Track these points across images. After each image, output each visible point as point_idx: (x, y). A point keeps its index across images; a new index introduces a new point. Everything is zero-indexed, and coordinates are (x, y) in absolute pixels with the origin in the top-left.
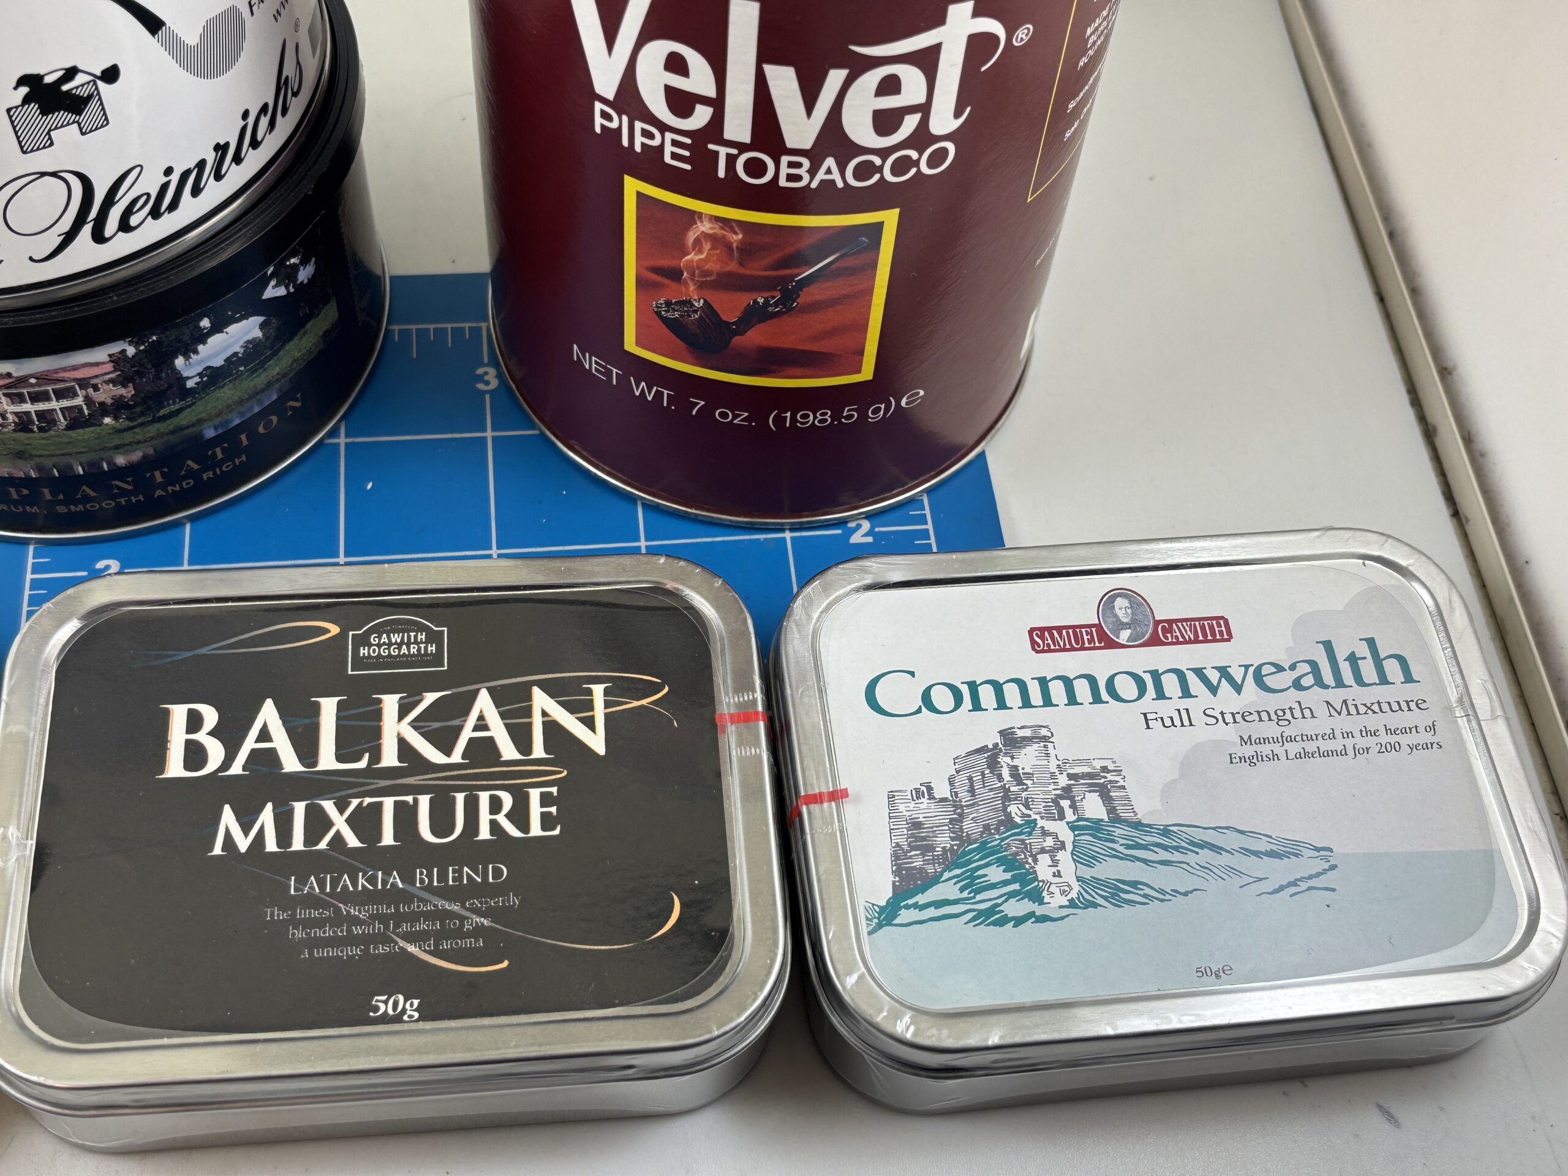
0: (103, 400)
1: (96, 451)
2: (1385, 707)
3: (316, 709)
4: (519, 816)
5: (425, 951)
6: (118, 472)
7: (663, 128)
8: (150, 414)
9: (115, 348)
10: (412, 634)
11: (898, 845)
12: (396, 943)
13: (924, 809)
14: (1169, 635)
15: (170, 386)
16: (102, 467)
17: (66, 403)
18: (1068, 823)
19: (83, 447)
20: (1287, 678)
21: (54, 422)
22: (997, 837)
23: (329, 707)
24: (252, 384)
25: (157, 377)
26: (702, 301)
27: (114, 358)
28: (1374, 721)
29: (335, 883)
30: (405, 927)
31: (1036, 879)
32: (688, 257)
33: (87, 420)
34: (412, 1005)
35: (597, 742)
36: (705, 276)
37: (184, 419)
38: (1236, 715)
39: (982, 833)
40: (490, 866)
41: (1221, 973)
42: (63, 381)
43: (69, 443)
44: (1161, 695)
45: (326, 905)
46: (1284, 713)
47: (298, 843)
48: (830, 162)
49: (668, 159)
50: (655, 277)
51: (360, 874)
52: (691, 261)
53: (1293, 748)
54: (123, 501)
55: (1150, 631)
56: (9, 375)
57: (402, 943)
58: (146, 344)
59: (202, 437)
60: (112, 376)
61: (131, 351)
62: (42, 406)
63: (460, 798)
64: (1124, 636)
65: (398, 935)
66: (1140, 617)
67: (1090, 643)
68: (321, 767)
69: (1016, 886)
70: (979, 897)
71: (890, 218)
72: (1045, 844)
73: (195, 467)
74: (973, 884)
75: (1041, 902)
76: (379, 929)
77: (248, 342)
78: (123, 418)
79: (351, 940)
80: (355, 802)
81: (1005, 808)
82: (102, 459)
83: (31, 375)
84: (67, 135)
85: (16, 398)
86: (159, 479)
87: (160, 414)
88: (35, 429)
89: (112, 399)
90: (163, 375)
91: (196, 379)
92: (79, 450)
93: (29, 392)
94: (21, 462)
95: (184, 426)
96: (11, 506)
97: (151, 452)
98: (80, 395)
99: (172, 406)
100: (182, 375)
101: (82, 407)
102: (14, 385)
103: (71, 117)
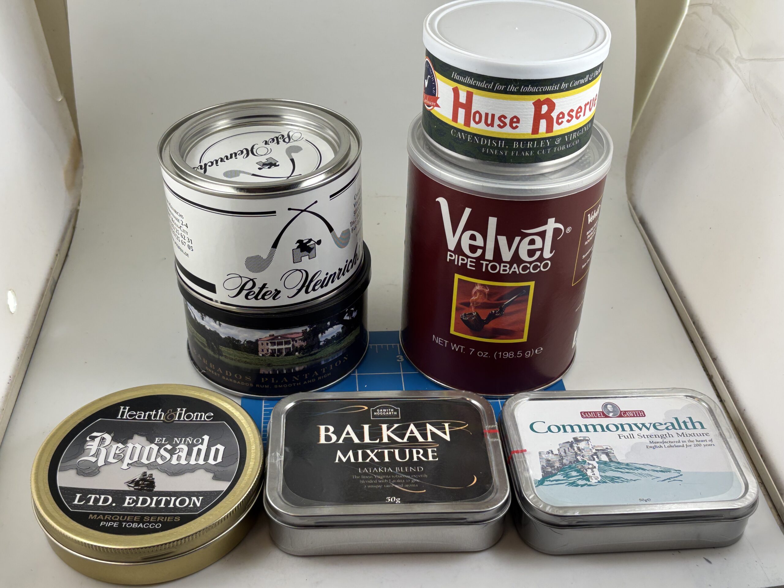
0: (297, 346)
1: (291, 364)
2: (696, 435)
3: (363, 428)
4: (426, 455)
5: (400, 487)
6: (296, 373)
7: (468, 257)
8: (308, 353)
9: (304, 328)
10: (389, 410)
11: (543, 465)
12: (392, 485)
13: (550, 457)
14: (625, 415)
15: (316, 344)
16: (291, 371)
17: (287, 346)
18: (596, 462)
19: (288, 363)
20: (664, 427)
21: (282, 353)
22: (574, 464)
23: (366, 427)
24: (337, 347)
25: (313, 340)
26: (476, 313)
27: (303, 331)
28: (692, 438)
29: (372, 470)
30: (394, 481)
31: (587, 475)
32: (472, 298)
33: (291, 353)
34: (398, 499)
35: (447, 438)
36: (477, 304)
37: (318, 356)
38: (648, 436)
39: (569, 463)
40: (418, 467)
41: (647, 500)
42: (288, 338)
43: (284, 361)
44: (623, 430)
45: (370, 475)
46: (663, 436)
47: (360, 460)
48: (515, 265)
49: (468, 267)
50: (462, 306)
51: (379, 468)
52: (473, 299)
53: (667, 445)
54: (294, 384)
55: (619, 414)
56: (273, 335)
57: (393, 485)
58: (312, 328)
59: (321, 363)
60: (302, 337)
61: (308, 329)
62: (280, 347)
63: (407, 450)
64: (611, 415)
65: (392, 483)
66: (616, 410)
67: (600, 416)
68: (365, 442)
69: (581, 477)
70: (569, 479)
71: (532, 284)
72: (589, 467)
73: (317, 374)
74: (567, 476)
75: (589, 481)
76: (386, 481)
77: (338, 333)
78: (301, 353)
79: (378, 484)
80: (376, 451)
81: (576, 457)
82: (292, 368)
83: (280, 335)
84: (305, 259)
85: (273, 344)
86: (306, 377)
87: (311, 353)
88: (276, 356)
89: (300, 346)
90: (315, 339)
91: (323, 342)
92: (286, 364)
93: (277, 342)
94: (268, 368)
95: (317, 359)
96: (261, 385)
97: (306, 367)
98: (291, 344)
99: (315, 351)
100: (319, 340)
101: (291, 348)
102: (274, 339)
103: (307, 253)
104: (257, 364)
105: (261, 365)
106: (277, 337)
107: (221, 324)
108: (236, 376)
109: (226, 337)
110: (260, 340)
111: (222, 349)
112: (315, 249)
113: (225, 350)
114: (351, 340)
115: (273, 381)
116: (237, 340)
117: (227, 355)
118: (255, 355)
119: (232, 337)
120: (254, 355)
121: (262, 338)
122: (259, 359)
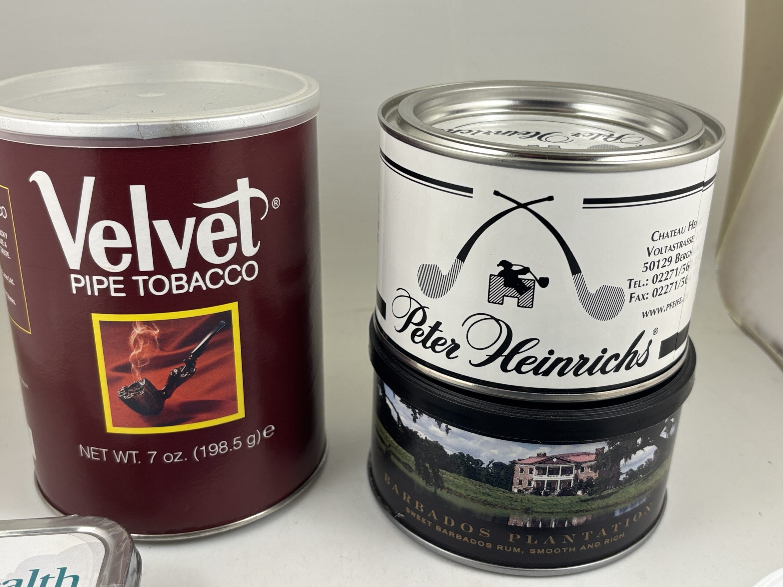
0: (582, 478)
1: (566, 512)
6: (571, 529)
8: (598, 493)
9: (600, 445)
15: (613, 477)
16: (565, 524)
17: (565, 478)
19: (561, 509)
21: (553, 490)
24: (641, 487)
25: (611, 469)
27: (598, 451)
33: (570, 490)
37: (611, 501)
42: (569, 462)
43: (555, 505)
56: (545, 454)
58: (614, 446)
59: (614, 514)
60: (593, 463)
61: (606, 449)
62: (553, 478)
73: (604, 534)
77: (649, 460)
78: (586, 493)
83: (556, 456)
85: (542, 471)
86: (587, 538)
87: (603, 494)
88: (542, 494)
89: (587, 478)
90: (613, 468)
91: (624, 476)
92: (558, 511)
93: (549, 468)
94: (525, 516)
95: (609, 505)
96: (506, 547)
97: (590, 518)
98: (573, 473)
99: (609, 490)
100: (620, 470)
101: (571, 481)
102: (544, 462)
104: (505, 508)
105: (512, 509)
106: (551, 458)
107: (450, 429)
108: (462, 526)
109: (455, 454)
110: (520, 462)
111: (444, 476)
113: (450, 478)
115: (529, 541)
116: (475, 460)
117: (451, 487)
118: (505, 491)
119: (468, 455)
120: (503, 490)
121: (524, 459)
122: (512, 498)
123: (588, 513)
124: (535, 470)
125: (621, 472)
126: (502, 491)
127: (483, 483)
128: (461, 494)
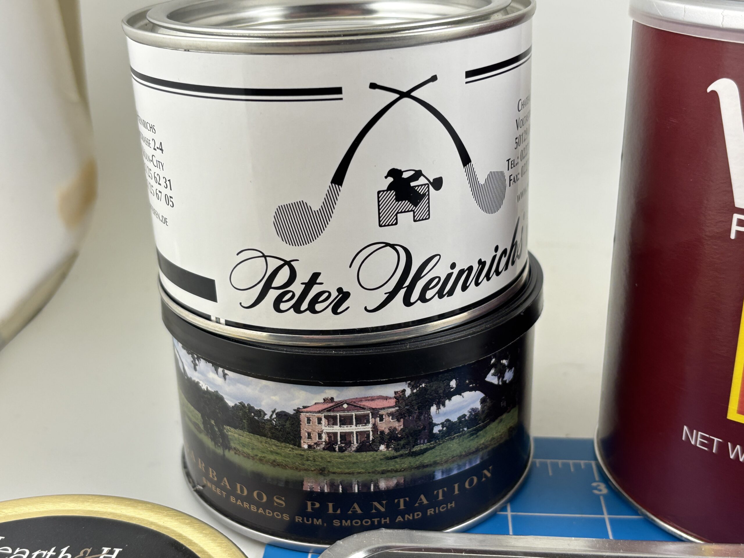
0: (383, 429)
1: (369, 473)
6: (379, 495)
8: (408, 448)
15: (424, 428)
16: (370, 488)
17: (361, 428)
19: (362, 468)
21: (349, 444)
24: (469, 444)
25: (419, 418)
27: (398, 395)
33: (370, 444)
37: (427, 458)
42: (363, 409)
43: (354, 463)
54: (376, 521)
56: (332, 400)
58: (418, 389)
59: (434, 477)
60: (393, 410)
61: (408, 392)
62: (346, 429)
73: (425, 502)
77: (473, 410)
78: (392, 448)
82: (371, 481)
83: (345, 401)
84: (405, 219)
85: (332, 420)
86: (402, 507)
87: (414, 450)
88: (337, 449)
89: (389, 429)
90: (422, 417)
91: (440, 428)
92: (359, 471)
93: (340, 416)
94: (321, 478)
95: (425, 464)
96: (305, 518)
97: (402, 481)
98: (371, 423)
99: (422, 445)
100: (432, 420)
101: (370, 433)
102: (333, 409)
103: (411, 206)
104: (297, 469)
105: (306, 470)
106: (340, 405)
107: (227, 374)
108: (255, 494)
109: (236, 405)
110: (305, 410)
111: (230, 433)
112: (429, 199)
113: (235, 435)
114: (499, 434)
115: (331, 511)
116: (257, 411)
117: (238, 447)
118: (294, 447)
119: (248, 405)
120: (291, 446)
121: (309, 406)
122: (303, 455)
123: (399, 473)
124: (323, 419)
125: (434, 422)
126: (291, 448)
127: (269, 439)
128: (249, 455)
